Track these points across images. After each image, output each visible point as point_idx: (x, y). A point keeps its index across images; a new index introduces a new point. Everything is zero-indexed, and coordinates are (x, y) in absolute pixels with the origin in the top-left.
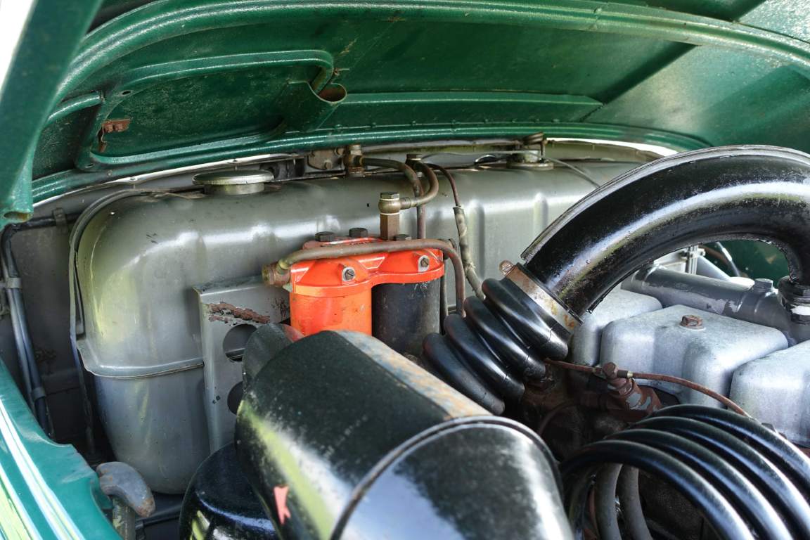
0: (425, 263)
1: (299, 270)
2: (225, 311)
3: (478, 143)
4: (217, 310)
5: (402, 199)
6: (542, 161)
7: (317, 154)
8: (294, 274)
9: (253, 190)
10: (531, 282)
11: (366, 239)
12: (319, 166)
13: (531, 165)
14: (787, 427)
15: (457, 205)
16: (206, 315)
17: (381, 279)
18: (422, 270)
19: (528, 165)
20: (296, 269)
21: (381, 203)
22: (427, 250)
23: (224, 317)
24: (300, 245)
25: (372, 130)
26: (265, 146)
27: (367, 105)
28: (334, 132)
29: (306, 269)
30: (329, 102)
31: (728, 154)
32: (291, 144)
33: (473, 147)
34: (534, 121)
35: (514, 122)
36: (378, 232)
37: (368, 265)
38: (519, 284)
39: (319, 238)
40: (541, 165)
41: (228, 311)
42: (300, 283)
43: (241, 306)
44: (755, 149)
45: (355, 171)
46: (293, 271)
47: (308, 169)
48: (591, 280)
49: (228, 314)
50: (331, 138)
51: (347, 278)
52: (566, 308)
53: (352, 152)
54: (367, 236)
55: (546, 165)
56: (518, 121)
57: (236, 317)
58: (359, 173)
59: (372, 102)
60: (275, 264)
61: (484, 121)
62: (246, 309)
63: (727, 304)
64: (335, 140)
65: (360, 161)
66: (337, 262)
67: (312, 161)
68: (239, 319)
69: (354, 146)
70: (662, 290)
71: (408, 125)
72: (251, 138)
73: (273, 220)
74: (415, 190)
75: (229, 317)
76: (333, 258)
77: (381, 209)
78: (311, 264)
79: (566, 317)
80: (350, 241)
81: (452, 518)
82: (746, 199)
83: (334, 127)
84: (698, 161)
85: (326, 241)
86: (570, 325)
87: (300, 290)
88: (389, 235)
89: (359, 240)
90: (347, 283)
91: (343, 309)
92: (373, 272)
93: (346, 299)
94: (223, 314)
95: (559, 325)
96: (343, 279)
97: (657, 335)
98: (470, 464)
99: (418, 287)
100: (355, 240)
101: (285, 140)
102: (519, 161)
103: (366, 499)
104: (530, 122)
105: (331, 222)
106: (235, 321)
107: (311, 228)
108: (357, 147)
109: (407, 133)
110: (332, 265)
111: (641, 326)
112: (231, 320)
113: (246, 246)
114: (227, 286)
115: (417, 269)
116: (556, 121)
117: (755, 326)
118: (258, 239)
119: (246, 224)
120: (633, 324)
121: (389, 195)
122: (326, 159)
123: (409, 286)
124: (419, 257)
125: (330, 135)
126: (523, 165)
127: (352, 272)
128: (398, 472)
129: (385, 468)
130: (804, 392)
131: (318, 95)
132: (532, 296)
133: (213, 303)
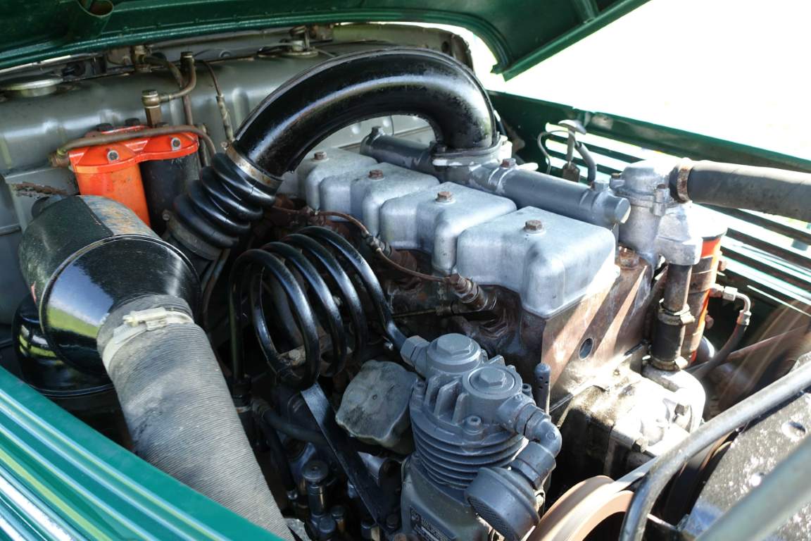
0: (177, 144)
1: (76, 155)
2: (28, 189)
3: (265, 32)
4: (21, 188)
5: (160, 94)
6: (305, 50)
7: (115, 52)
8: (72, 158)
9: (46, 92)
10: (237, 155)
11: (138, 127)
12: (119, 62)
13: (296, 54)
14: (410, 239)
15: (218, 93)
16: (14, 193)
17: (144, 157)
18: (175, 149)
19: (294, 54)
20: (73, 154)
21: (143, 99)
22: (184, 133)
23: (28, 193)
24: (84, 134)
25: (158, 29)
26: (62, 49)
27: (145, 10)
28: (124, 33)
29: (82, 154)
30: (98, 16)
31: (375, 55)
32: (85, 47)
33: (261, 36)
34: (312, 10)
35: (293, 12)
36: (146, 121)
37: (135, 147)
38: (230, 156)
39: (99, 129)
40: (304, 54)
41: (30, 188)
42: (80, 165)
43: (41, 184)
44: (395, 50)
45: (142, 67)
46: (71, 156)
47: (110, 65)
48: (278, 151)
49: (31, 190)
50: (122, 38)
51: (112, 159)
52: (262, 171)
53: (136, 52)
54: (139, 124)
55: (309, 53)
56: (296, 11)
57: (38, 192)
58: (146, 69)
59: (148, 7)
60: (55, 152)
61: (264, 14)
62: (45, 186)
63: (413, 161)
64: (126, 40)
65: (143, 59)
66: (105, 148)
67: (111, 58)
68: (41, 194)
69: (137, 47)
70: (380, 152)
71: (192, 22)
72: (45, 44)
73: (61, 115)
74: (179, 85)
75: (33, 193)
76: (102, 145)
77: (144, 104)
78: (86, 150)
79: (263, 177)
80: (124, 129)
81: (99, 283)
82: (382, 88)
83: (121, 29)
84: (353, 61)
85: (104, 131)
86: (269, 182)
87: (80, 170)
88: (153, 123)
89: (132, 128)
90: (113, 163)
91: (113, 182)
92: (138, 153)
93: (114, 174)
94: (26, 190)
95: (258, 183)
96: (109, 160)
97: (352, 187)
98: (115, 258)
99: (175, 161)
100: (129, 128)
101: (79, 43)
102: (287, 51)
103: (59, 279)
104: (309, 12)
105: (109, 115)
106: (38, 195)
107: (95, 120)
108: (141, 47)
109: (193, 29)
110: (102, 150)
111: (343, 180)
112: (35, 195)
113: (40, 139)
114: (26, 170)
115: (171, 148)
116: (334, 8)
117: (420, 174)
118: (50, 132)
119: (38, 121)
120: (337, 180)
121: (148, 92)
122: (124, 55)
123: (167, 161)
124: (172, 139)
125: (121, 36)
126: (290, 54)
127: (115, 154)
128: (75, 265)
129: (68, 263)
130: (416, 216)
131: (89, 11)
132: (238, 165)
133: (17, 183)
